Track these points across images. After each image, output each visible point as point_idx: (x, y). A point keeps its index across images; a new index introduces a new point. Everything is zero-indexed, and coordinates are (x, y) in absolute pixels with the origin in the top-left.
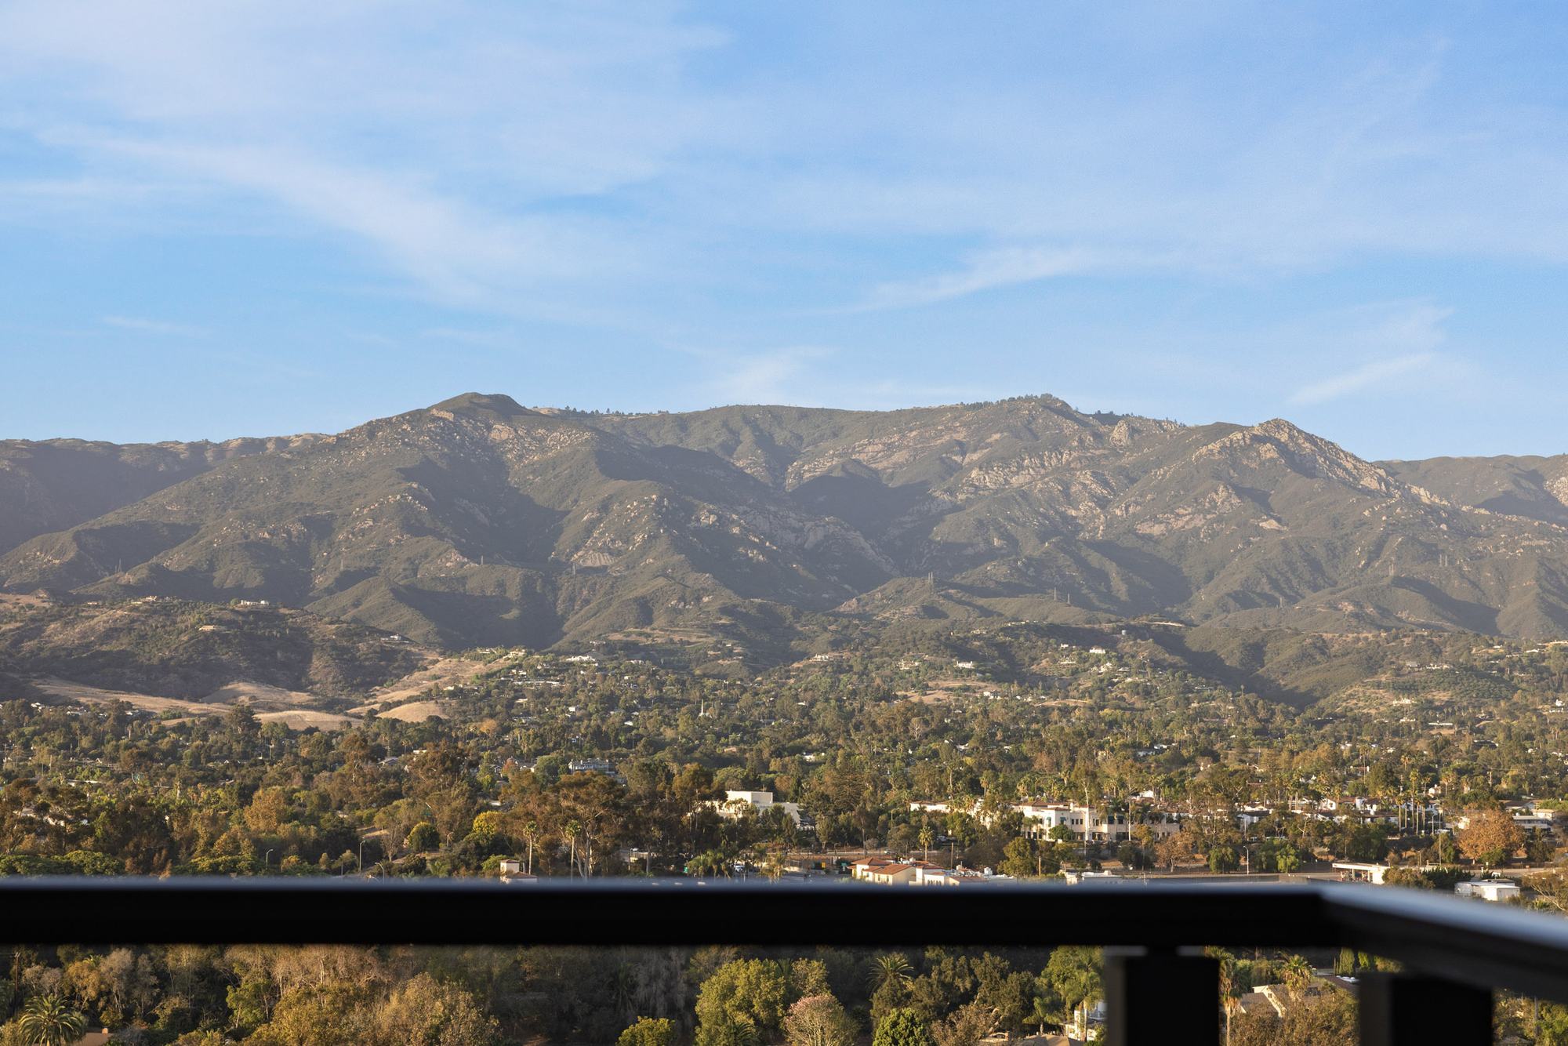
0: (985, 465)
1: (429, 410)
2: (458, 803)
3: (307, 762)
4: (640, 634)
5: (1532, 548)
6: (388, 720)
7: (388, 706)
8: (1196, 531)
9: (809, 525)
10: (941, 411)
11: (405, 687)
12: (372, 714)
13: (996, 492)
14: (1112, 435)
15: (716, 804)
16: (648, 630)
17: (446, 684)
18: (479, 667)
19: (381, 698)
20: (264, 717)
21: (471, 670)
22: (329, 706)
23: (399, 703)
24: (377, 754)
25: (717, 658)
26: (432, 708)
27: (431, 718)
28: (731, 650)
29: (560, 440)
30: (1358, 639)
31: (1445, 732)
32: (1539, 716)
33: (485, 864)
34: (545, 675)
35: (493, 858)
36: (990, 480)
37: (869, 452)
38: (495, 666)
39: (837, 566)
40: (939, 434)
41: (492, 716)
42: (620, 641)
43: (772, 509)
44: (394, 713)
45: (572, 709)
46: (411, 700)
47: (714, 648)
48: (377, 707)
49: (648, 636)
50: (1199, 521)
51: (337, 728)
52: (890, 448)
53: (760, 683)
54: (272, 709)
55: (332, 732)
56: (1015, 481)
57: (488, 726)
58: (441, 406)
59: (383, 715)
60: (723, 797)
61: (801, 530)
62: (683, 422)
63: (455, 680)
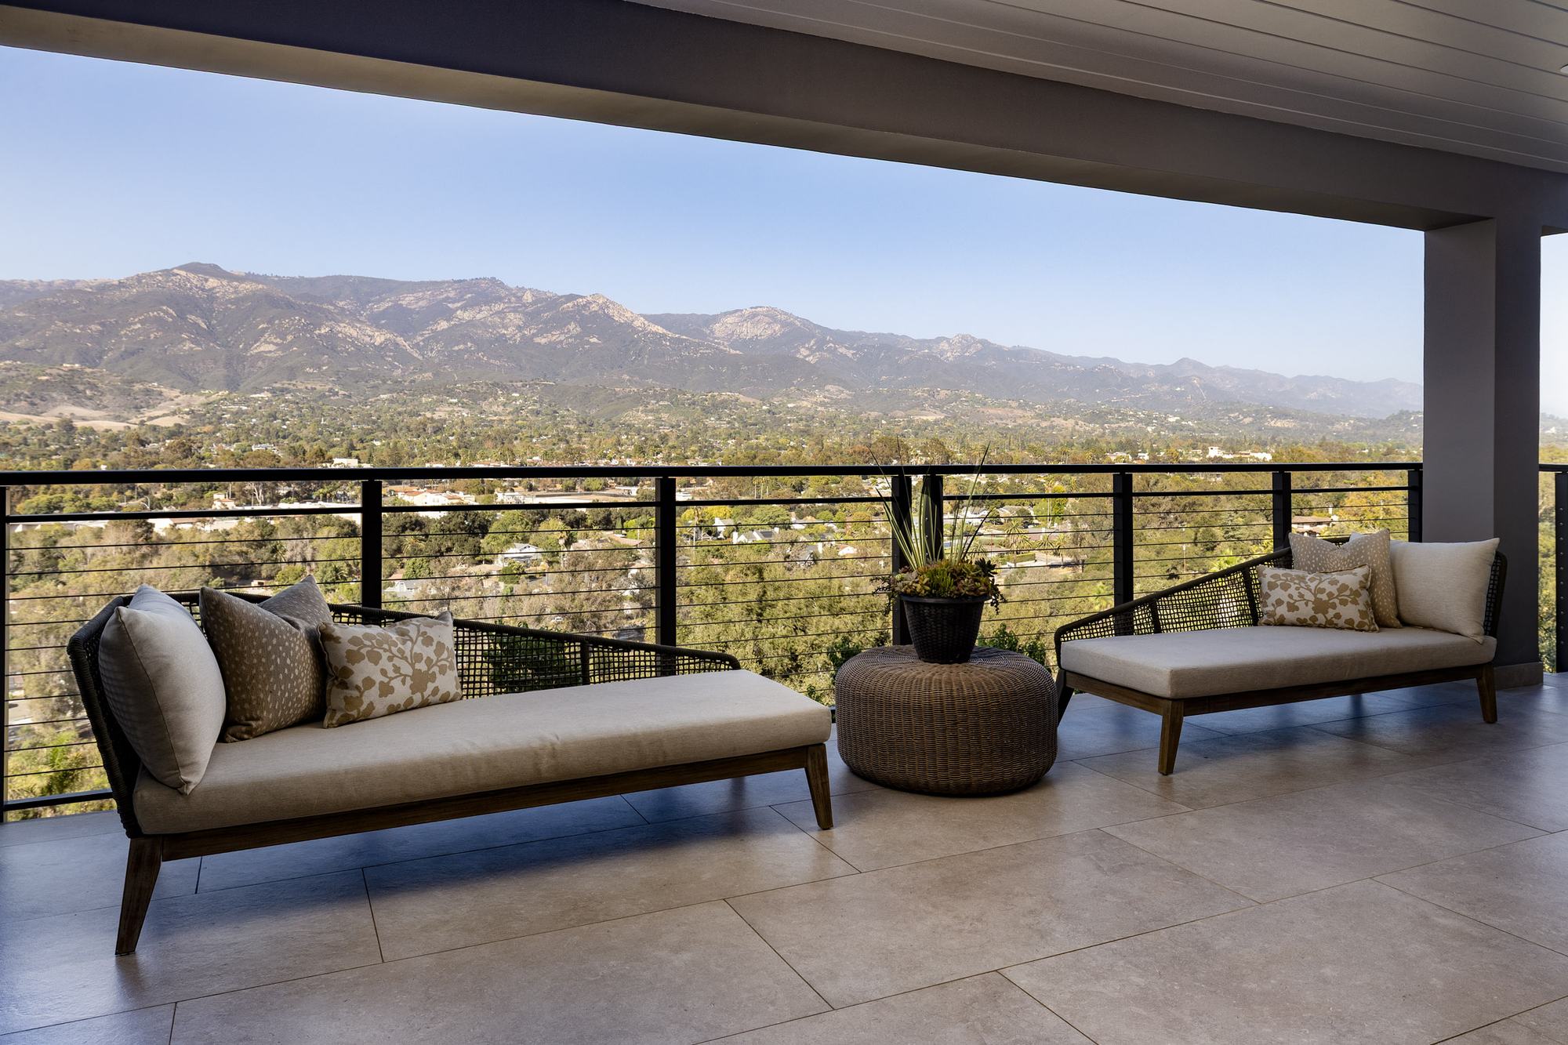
0: (464, 308)
1: (173, 269)
3: (104, 447)
4: (289, 384)
5: (703, 353)
6: (151, 426)
7: (151, 418)
8: (561, 342)
9: (377, 333)
10: (443, 283)
11: (162, 408)
12: (142, 423)
13: (469, 321)
14: (525, 297)
15: (328, 465)
16: (294, 382)
17: (184, 407)
18: (203, 399)
19: (148, 414)
20: (79, 424)
21: (198, 400)
22: (117, 418)
23: (158, 417)
24: (143, 443)
25: (330, 396)
26: (176, 419)
27: (176, 425)
28: (337, 392)
29: (246, 287)
30: (630, 391)
31: (666, 431)
32: (704, 424)
33: (205, 496)
34: (240, 403)
35: (210, 492)
36: (466, 316)
37: (407, 300)
38: (211, 399)
39: (392, 354)
40: (442, 293)
41: (210, 423)
42: (279, 387)
43: (358, 325)
44: (155, 422)
45: (254, 420)
46: (164, 415)
47: (328, 391)
48: (145, 419)
49: (294, 385)
50: (562, 338)
51: (123, 429)
52: (418, 299)
53: (352, 408)
54: (84, 419)
55: (119, 431)
56: (479, 316)
57: (208, 428)
58: (181, 268)
59: (148, 423)
60: (332, 462)
61: (373, 336)
62: (312, 282)
63: (189, 406)
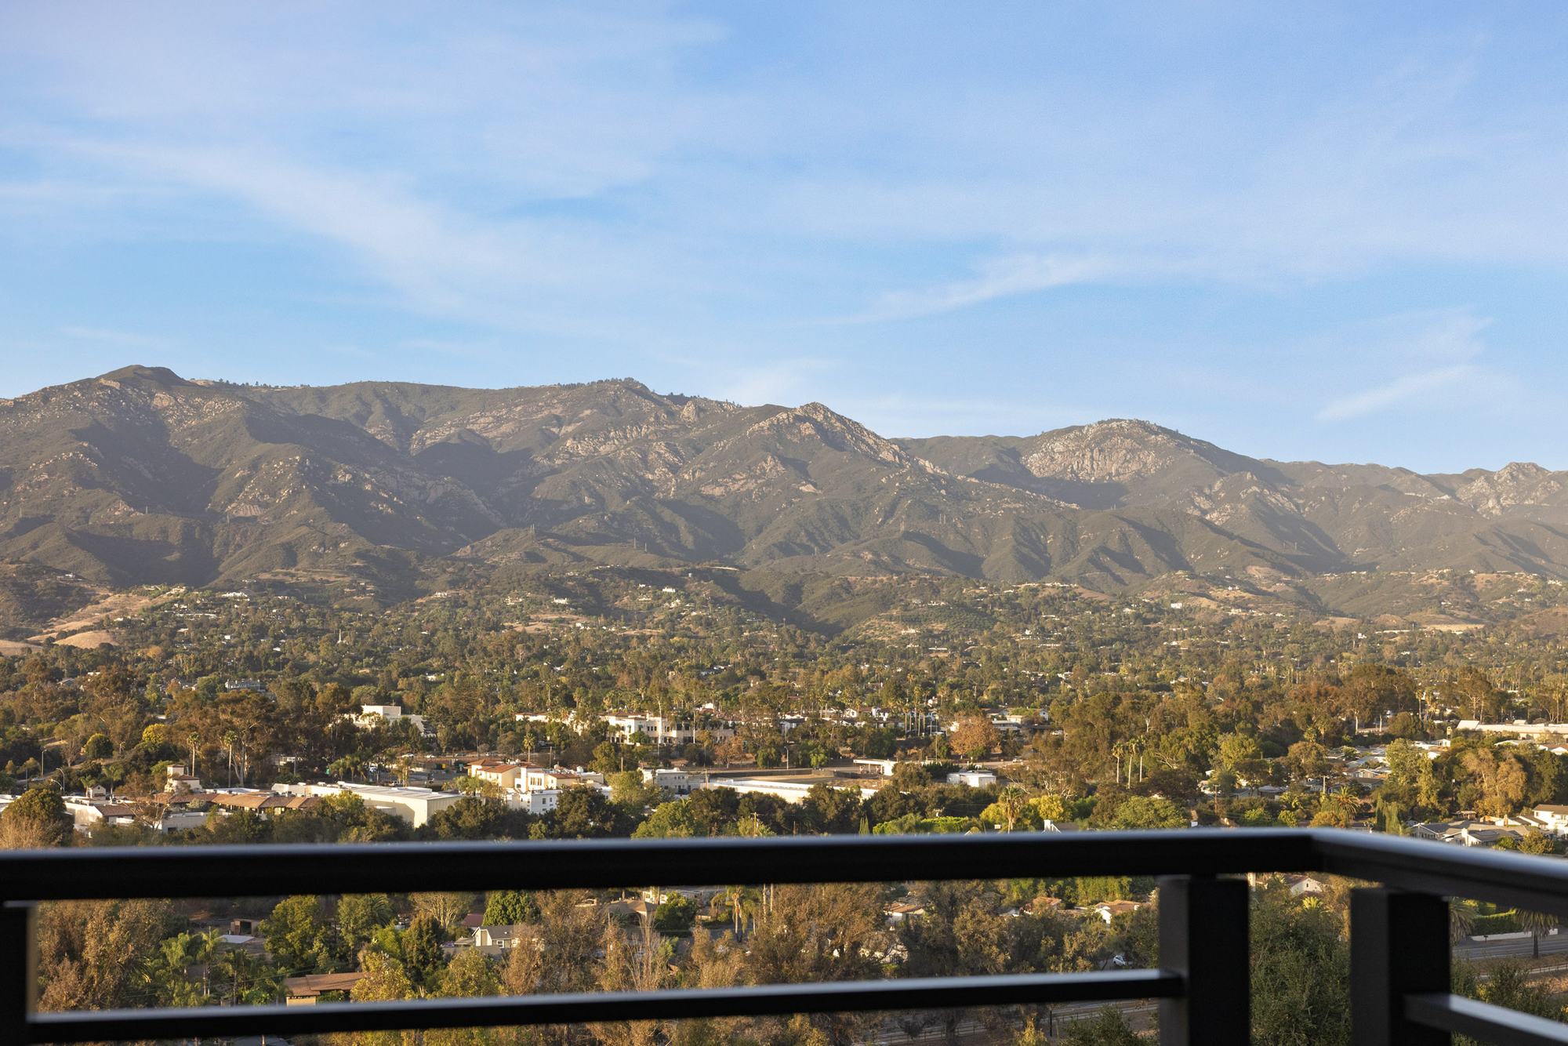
0: (578, 436)
1: (98, 379)
2: (129, 717)
4: (286, 574)
5: (1011, 510)
6: (64, 646)
7: (64, 635)
8: (749, 492)
9: (430, 483)
10: (542, 390)
11: (82, 618)
12: (50, 641)
13: (587, 458)
14: (682, 413)
15: (353, 716)
16: (293, 571)
17: (116, 616)
18: (145, 602)
19: (58, 628)
21: (138, 604)
22: (11, 635)
23: (74, 632)
24: (55, 675)
25: (352, 594)
26: (103, 637)
27: (103, 645)
28: (364, 588)
29: (215, 408)
30: (876, 582)
31: (941, 655)
32: (1013, 642)
33: (154, 769)
34: (204, 608)
35: (160, 763)
36: (582, 449)
37: (481, 423)
38: (159, 601)
39: (454, 519)
40: (540, 410)
41: (157, 643)
42: (268, 580)
43: (400, 470)
44: (71, 641)
45: (227, 637)
46: (84, 629)
47: (349, 587)
48: (54, 635)
49: (293, 576)
50: (751, 485)
51: (18, 653)
52: (499, 421)
53: (389, 616)
55: (14, 657)
56: (603, 449)
57: (153, 651)
58: (108, 376)
59: (59, 642)
60: (359, 711)
61: (424, 487)
62: (322, 395)
63: (124, 613)
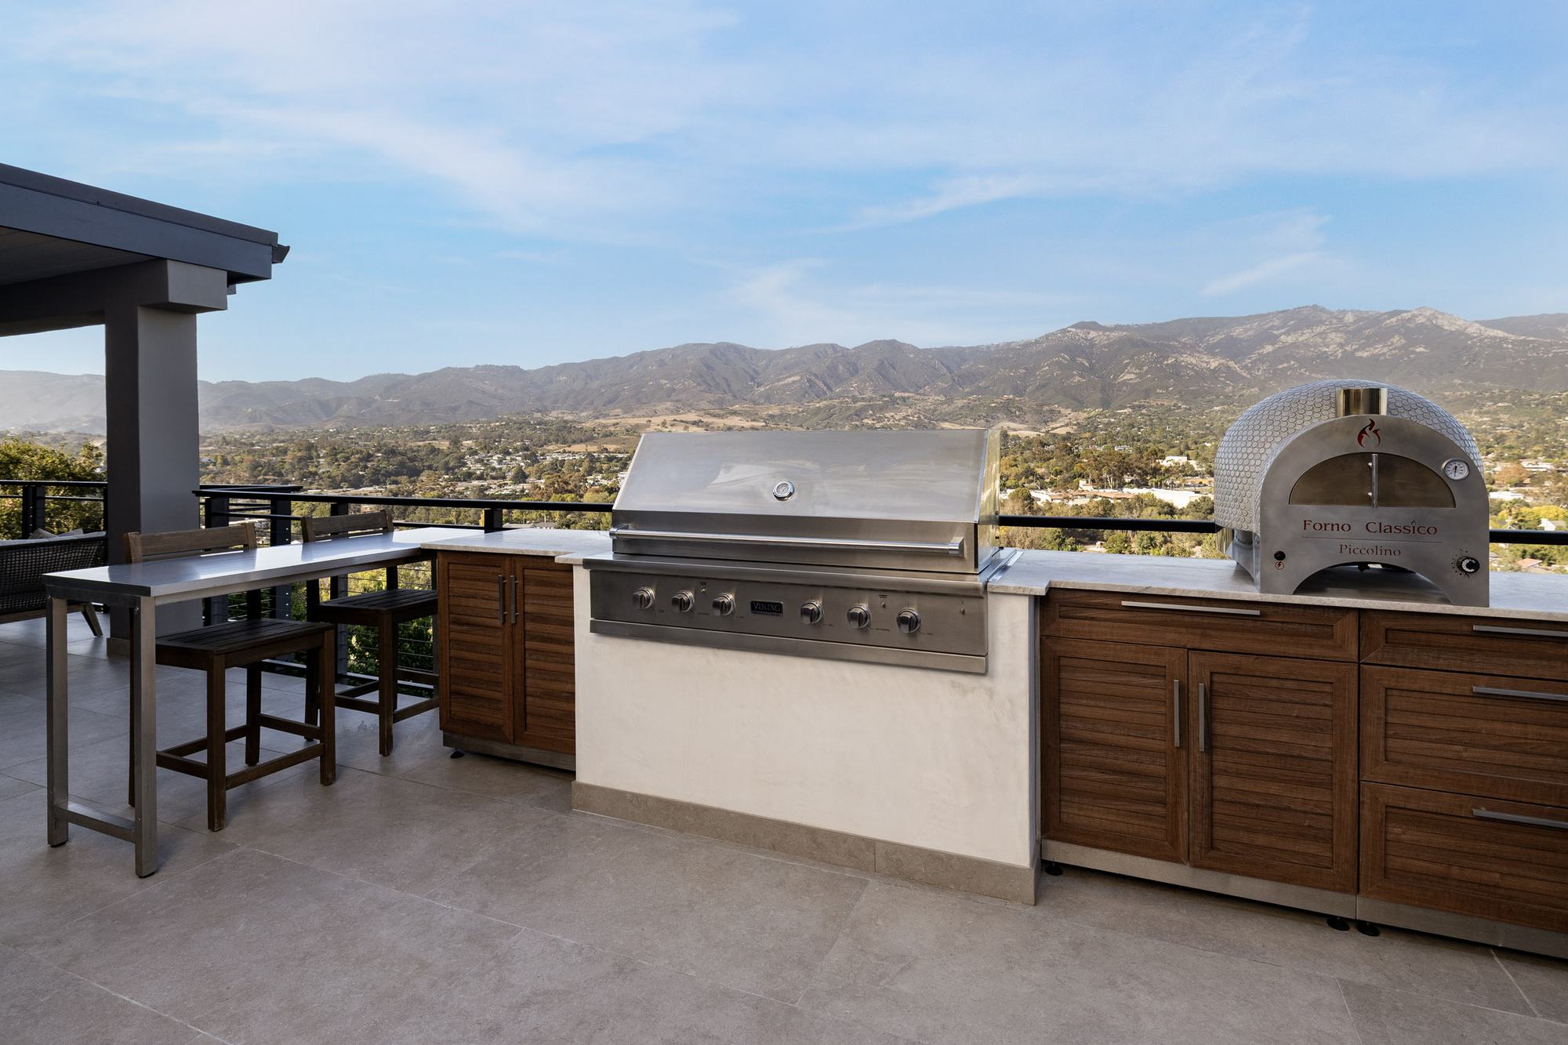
0: (1287, 333)
1: (1067, 328)
2: (1069, 461)
3: (1023, 448)
4: (1145, 402)
5: (1556, 352)
7: (1053, 429)
8: (1384, 354)
9: (1212, 360)
10: (1268, 314)
11: (1060, 422)
12: (1047, 432)
13: (1293, 343)
14: (1346, 318)
15: (1160, 461)
17: (1074, 421)
18: (1086, 415)
19: (1051, 426)
20: (1011, 433)
21: (1082, 416)
22: (1034, 429)
23: (1057, 428)
24: (1044, 445)
25: (1173, 409)
26: (1068, 429)
27: (1067, 433)
28: (1181, 407)
29: (1115, 335)
30: (1462, 395)
31: (1504, 431)
34: (1110, 416)
36: (1290, 339)
37: (1237, 332)
38: (1091, 415)
39: (1224, 375)
40: (1268, 323)
41: (1089, 432)
42: (1138, 405)
43: (1196, 355)
45: (1119, 429)
46: (1061, 426)
49: (1148, 402)
50: (1385, 350)
51: (1035, 436)
52: (1246, 330)
54: (1015, 430)
56: (1301, 339)
57: (1088, 435)
58: (1071, 327)
61: (1209, 362)
62: (1162, 326)
63: (1076, 420)
